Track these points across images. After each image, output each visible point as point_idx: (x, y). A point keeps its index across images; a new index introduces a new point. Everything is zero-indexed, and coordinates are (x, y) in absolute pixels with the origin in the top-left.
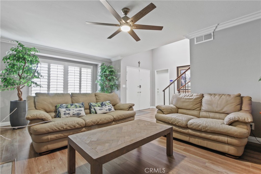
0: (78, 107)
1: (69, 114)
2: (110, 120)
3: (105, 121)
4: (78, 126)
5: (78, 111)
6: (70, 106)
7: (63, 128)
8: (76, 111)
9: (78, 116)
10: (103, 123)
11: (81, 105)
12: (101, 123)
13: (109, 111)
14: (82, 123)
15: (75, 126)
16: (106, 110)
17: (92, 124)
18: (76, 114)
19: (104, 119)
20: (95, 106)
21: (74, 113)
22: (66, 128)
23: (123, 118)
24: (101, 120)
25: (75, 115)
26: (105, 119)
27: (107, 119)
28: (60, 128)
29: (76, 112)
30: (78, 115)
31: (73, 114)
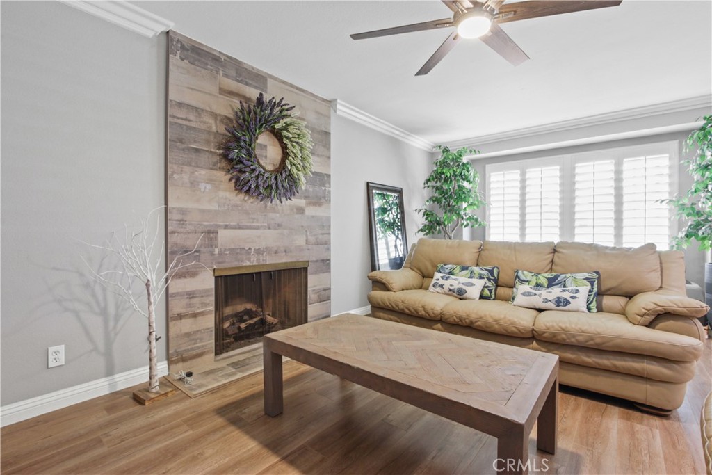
0: (477, 276)
1: (442, 286)
2: (515, 330)
3: (496, 326)
4: (423, 312)
5: (463, 284)
6: (458, 271)
7: (398, 307)
8: (459, 283)
9: (460, 297)
10: (486, 330)
11: (484, 272)
12: (479, 326)
13: (558, 306)
14: (432, 309)
15: (417, 311)
16: (546, 301)
17: (455, 320)
18: (456, 290)
19: (491, 320)
20: (527, 281)
21: (452, 288)
22: (403, 310)
23: (577, 341)
24: (481, 318)
25: (454, 292)
26: (496, 321)
27: (502, 321)
28: (394, 306)
29: (456, 286)
30: (460, 294)
31: (450, 290)
